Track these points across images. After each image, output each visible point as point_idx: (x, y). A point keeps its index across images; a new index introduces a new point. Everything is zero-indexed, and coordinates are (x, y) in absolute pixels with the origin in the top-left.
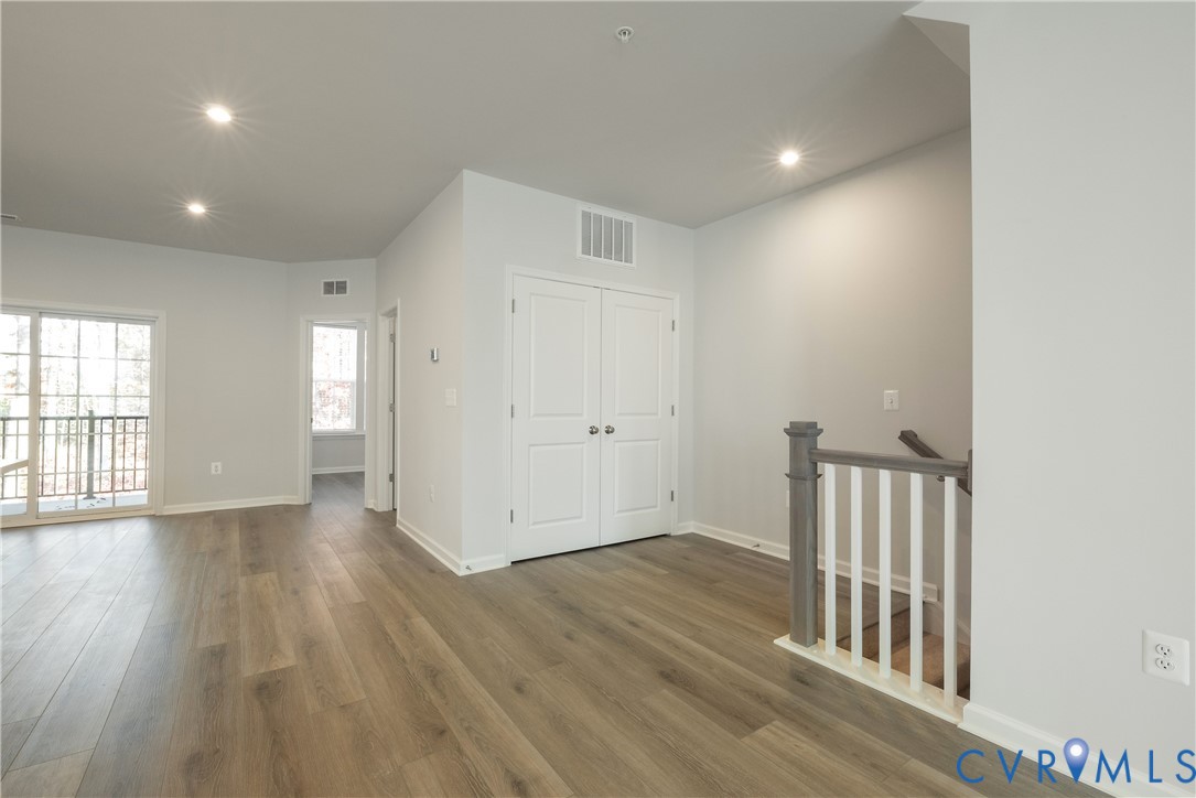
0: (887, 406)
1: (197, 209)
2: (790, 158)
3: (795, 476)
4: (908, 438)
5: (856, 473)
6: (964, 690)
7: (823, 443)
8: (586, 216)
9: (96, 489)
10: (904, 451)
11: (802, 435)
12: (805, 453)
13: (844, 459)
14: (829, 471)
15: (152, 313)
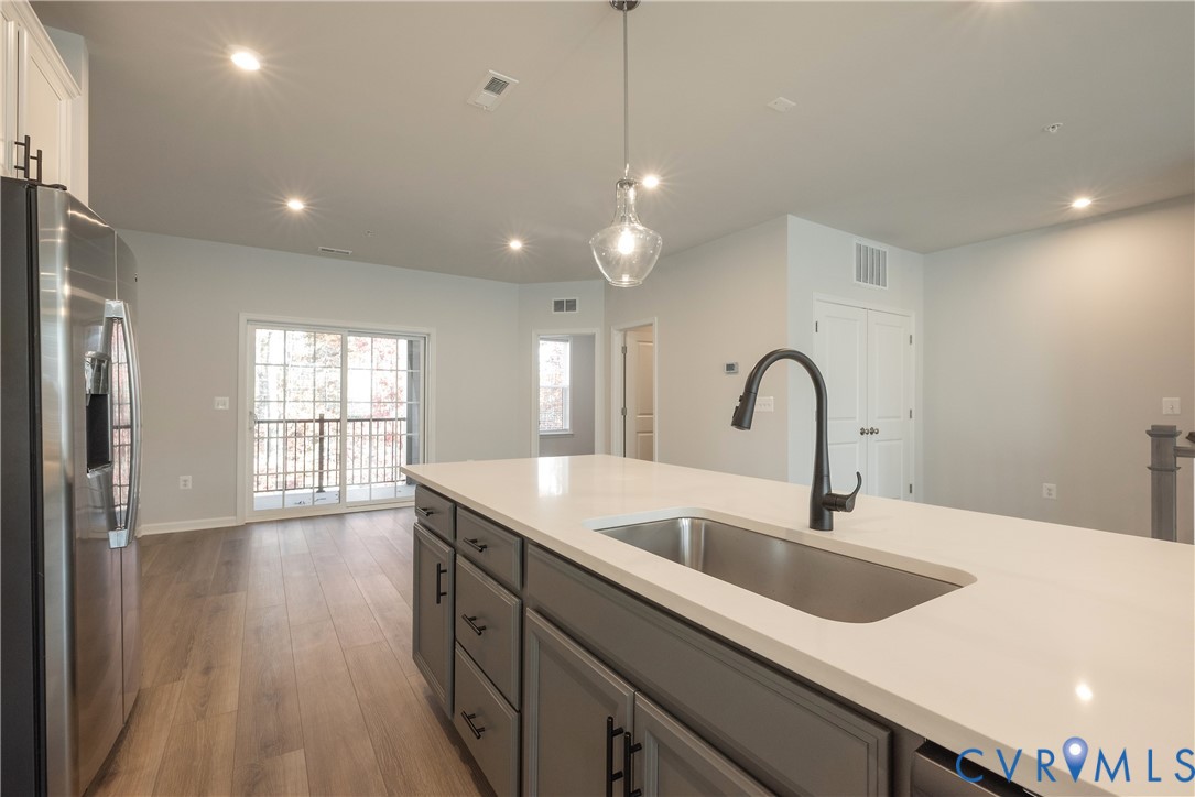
0: (1166, 411)
1: (516, 245)
2: (1082, 203)
3: (1158, 469)
4: (1194, 437)
8: (859, 248)
9: (325, 484)
11: (1169, 435)
12: (1170, 450)
15: (425, 330)
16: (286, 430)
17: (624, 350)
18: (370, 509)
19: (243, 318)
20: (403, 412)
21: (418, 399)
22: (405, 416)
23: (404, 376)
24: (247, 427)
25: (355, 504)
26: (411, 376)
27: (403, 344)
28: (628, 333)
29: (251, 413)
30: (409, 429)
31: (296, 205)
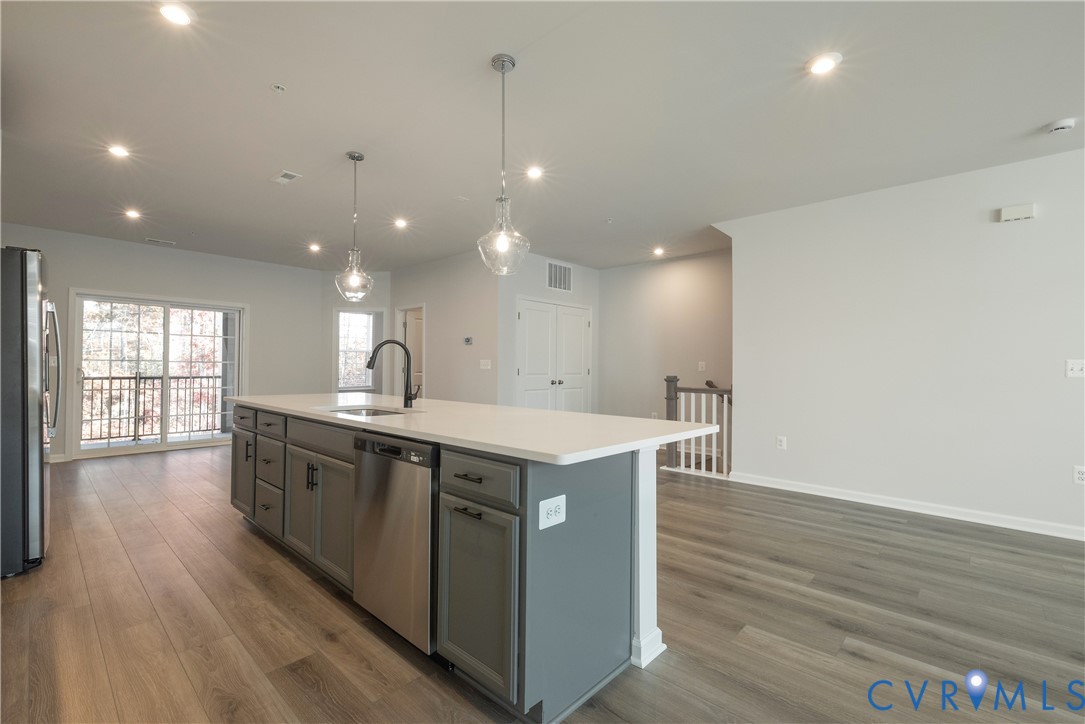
0: (700, 370)
1: (315, 248)
2: (659, 252)
3: (669, 399)
4: (709, 384)
5: (693, 395)
6: (729, 469)
7: (679, 384)
8: (550, 265)
10: (706, 387)
11: (671, 381)
12: (673, 389)
13: (688, 390)
14: (682, 396)
15: (240, 305)
16: (111, 384)
17: (405, 324)
18: (189, 447)
19: (73, 291)
20: (219, 371)
21: (233, 360)
22: (221, 374)
23: (219, 341)
24: (75, 381)
25: (176, 444)
26: (225, 341)
27: (220, 316)
28: (408, 313)
29: (79, 370)
30: (224, 383)
31: (133, 214)
